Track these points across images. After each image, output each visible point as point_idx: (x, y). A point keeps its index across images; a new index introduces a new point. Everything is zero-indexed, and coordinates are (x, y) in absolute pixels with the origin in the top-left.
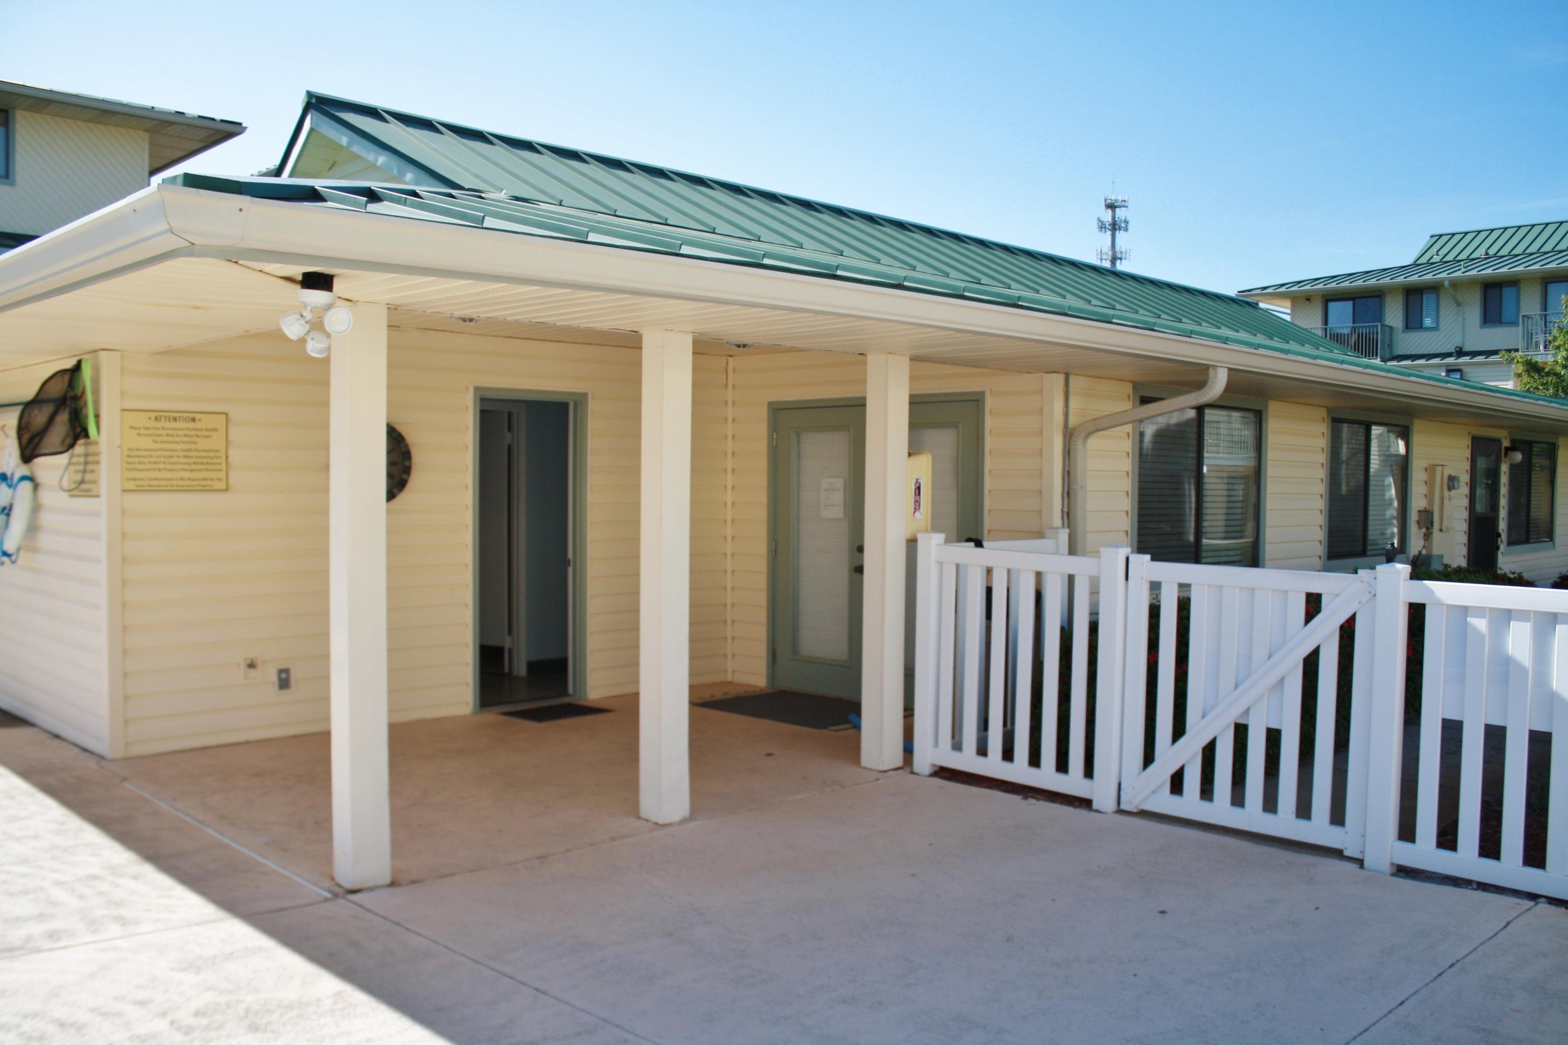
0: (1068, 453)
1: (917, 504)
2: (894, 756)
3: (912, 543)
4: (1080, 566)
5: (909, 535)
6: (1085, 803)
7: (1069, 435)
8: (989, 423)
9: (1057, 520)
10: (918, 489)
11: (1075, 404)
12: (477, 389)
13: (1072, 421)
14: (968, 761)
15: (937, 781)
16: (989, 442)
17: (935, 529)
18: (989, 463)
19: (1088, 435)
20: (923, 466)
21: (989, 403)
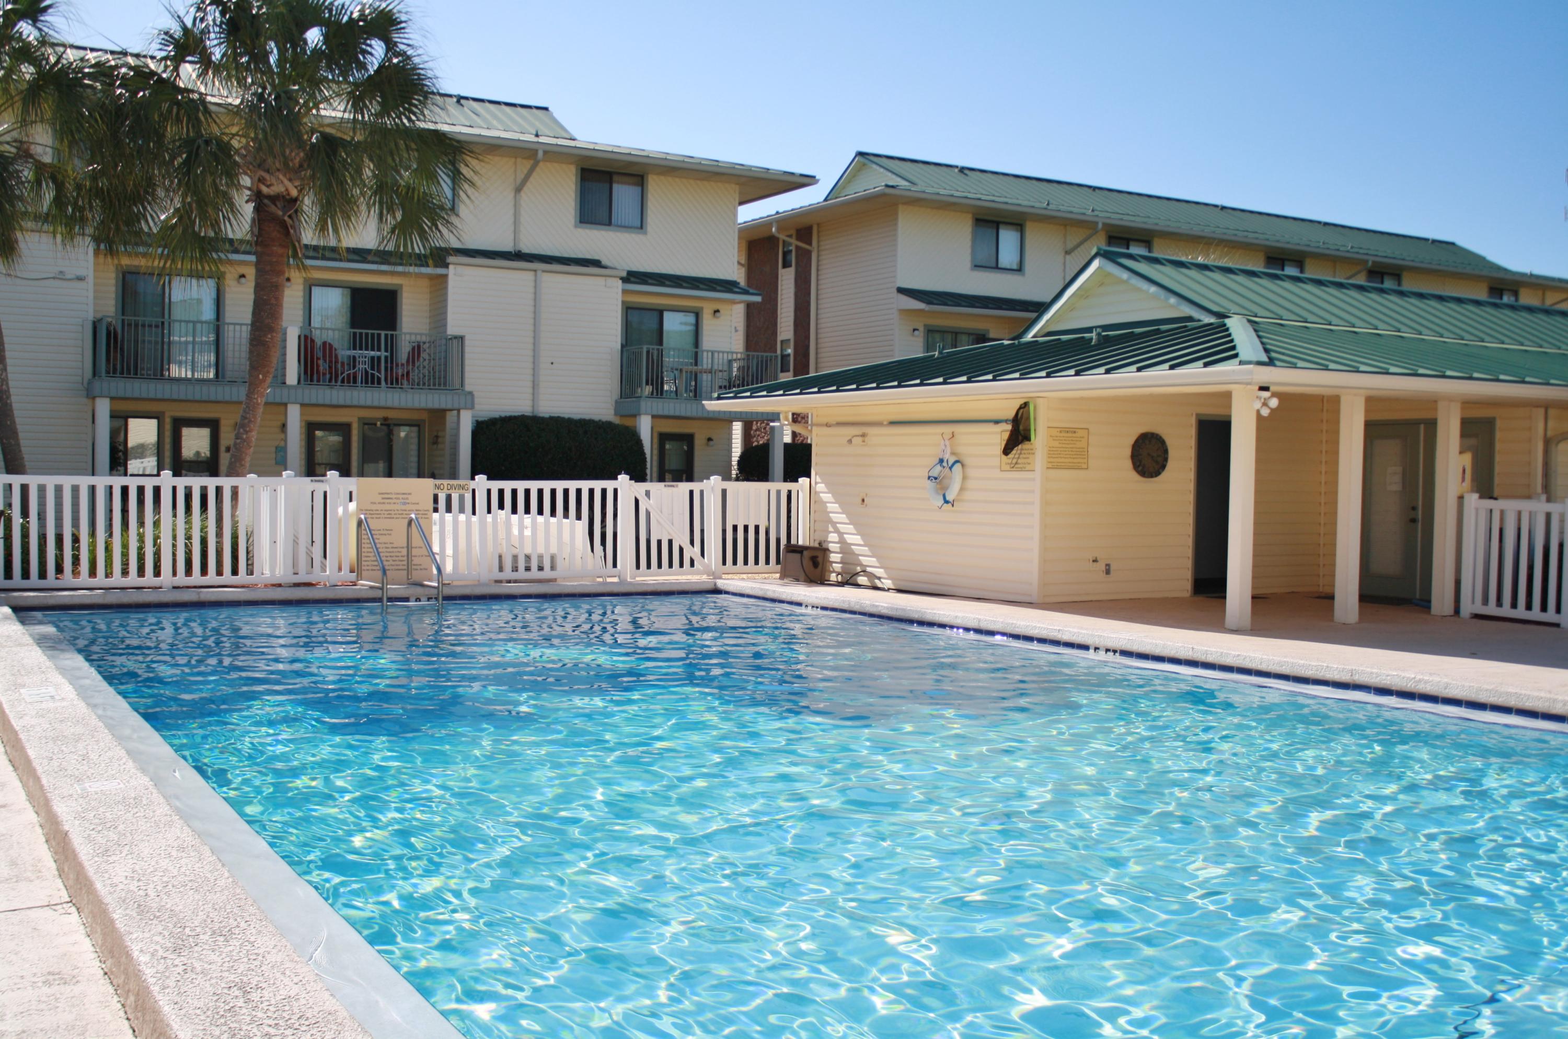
0: (1546, 452)
1: (1463, 480)
2: (1449, 609)
3: (1461, 498)
4: (1554, 508)
5: (1459, 494)
6: (1557, 625)
7: (1547, 442)
8: (1498, 435)
9: (1539, 489)
10: (1464, 471)
11: (1551, 424)
12: (1197, 415)
13: (1549, 433)
14: (1491, 609)
15: (1475, 620)
16: (1498, 446)
17: (1472, 491)
18: (1497, 458)
19: (1559, 442)
20: (1467, 459)
21: (1498, 424)
